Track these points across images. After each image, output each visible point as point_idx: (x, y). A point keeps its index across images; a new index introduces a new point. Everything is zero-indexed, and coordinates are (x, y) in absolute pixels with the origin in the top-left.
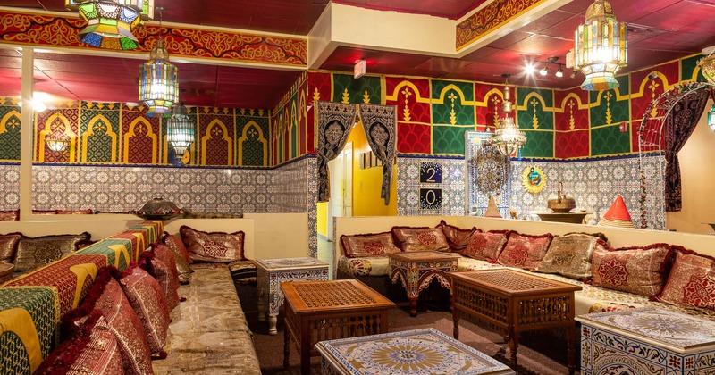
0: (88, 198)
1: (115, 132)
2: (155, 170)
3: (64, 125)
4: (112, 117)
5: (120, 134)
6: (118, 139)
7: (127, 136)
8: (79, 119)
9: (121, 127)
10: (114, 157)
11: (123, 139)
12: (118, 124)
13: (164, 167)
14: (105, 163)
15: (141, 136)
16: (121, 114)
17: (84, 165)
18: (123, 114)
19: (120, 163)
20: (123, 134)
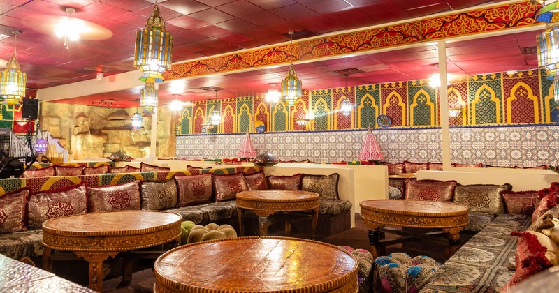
0: (479, 154)
1: (498, 97)
2: (538, 128)
3: (457, 96)
4: (495, 85)
5: (503, 99)
6: (501, 103)
7: (509, 100)
8: (468, 90)
9: (503, 93)
10: (498, 119)
11: (505, 103)
12: (500, 91)
13: (547, 125)
14: (491, 125)
15: (522, 99)
16: (502, 82)
17: (474, 127)
18: (504, 81)
19: (504, 123)
20: (505, 99)
